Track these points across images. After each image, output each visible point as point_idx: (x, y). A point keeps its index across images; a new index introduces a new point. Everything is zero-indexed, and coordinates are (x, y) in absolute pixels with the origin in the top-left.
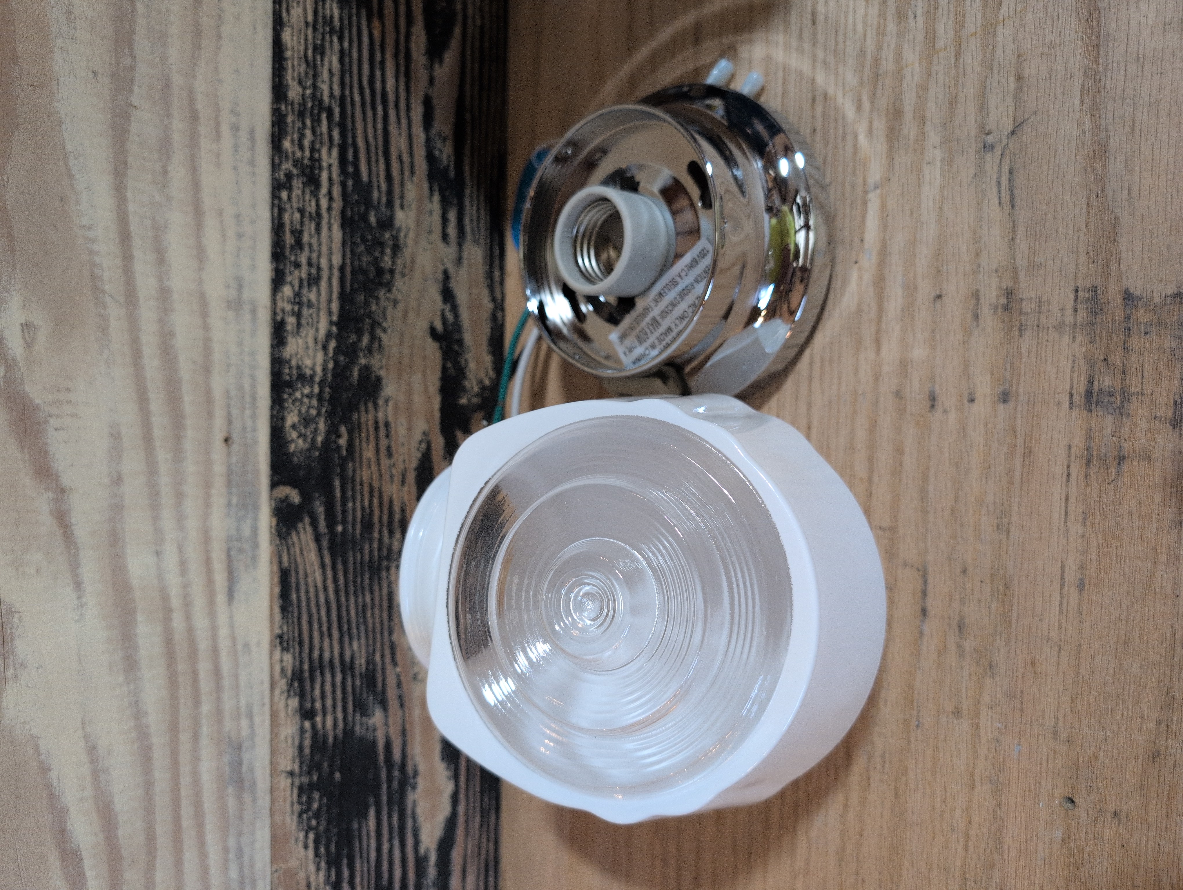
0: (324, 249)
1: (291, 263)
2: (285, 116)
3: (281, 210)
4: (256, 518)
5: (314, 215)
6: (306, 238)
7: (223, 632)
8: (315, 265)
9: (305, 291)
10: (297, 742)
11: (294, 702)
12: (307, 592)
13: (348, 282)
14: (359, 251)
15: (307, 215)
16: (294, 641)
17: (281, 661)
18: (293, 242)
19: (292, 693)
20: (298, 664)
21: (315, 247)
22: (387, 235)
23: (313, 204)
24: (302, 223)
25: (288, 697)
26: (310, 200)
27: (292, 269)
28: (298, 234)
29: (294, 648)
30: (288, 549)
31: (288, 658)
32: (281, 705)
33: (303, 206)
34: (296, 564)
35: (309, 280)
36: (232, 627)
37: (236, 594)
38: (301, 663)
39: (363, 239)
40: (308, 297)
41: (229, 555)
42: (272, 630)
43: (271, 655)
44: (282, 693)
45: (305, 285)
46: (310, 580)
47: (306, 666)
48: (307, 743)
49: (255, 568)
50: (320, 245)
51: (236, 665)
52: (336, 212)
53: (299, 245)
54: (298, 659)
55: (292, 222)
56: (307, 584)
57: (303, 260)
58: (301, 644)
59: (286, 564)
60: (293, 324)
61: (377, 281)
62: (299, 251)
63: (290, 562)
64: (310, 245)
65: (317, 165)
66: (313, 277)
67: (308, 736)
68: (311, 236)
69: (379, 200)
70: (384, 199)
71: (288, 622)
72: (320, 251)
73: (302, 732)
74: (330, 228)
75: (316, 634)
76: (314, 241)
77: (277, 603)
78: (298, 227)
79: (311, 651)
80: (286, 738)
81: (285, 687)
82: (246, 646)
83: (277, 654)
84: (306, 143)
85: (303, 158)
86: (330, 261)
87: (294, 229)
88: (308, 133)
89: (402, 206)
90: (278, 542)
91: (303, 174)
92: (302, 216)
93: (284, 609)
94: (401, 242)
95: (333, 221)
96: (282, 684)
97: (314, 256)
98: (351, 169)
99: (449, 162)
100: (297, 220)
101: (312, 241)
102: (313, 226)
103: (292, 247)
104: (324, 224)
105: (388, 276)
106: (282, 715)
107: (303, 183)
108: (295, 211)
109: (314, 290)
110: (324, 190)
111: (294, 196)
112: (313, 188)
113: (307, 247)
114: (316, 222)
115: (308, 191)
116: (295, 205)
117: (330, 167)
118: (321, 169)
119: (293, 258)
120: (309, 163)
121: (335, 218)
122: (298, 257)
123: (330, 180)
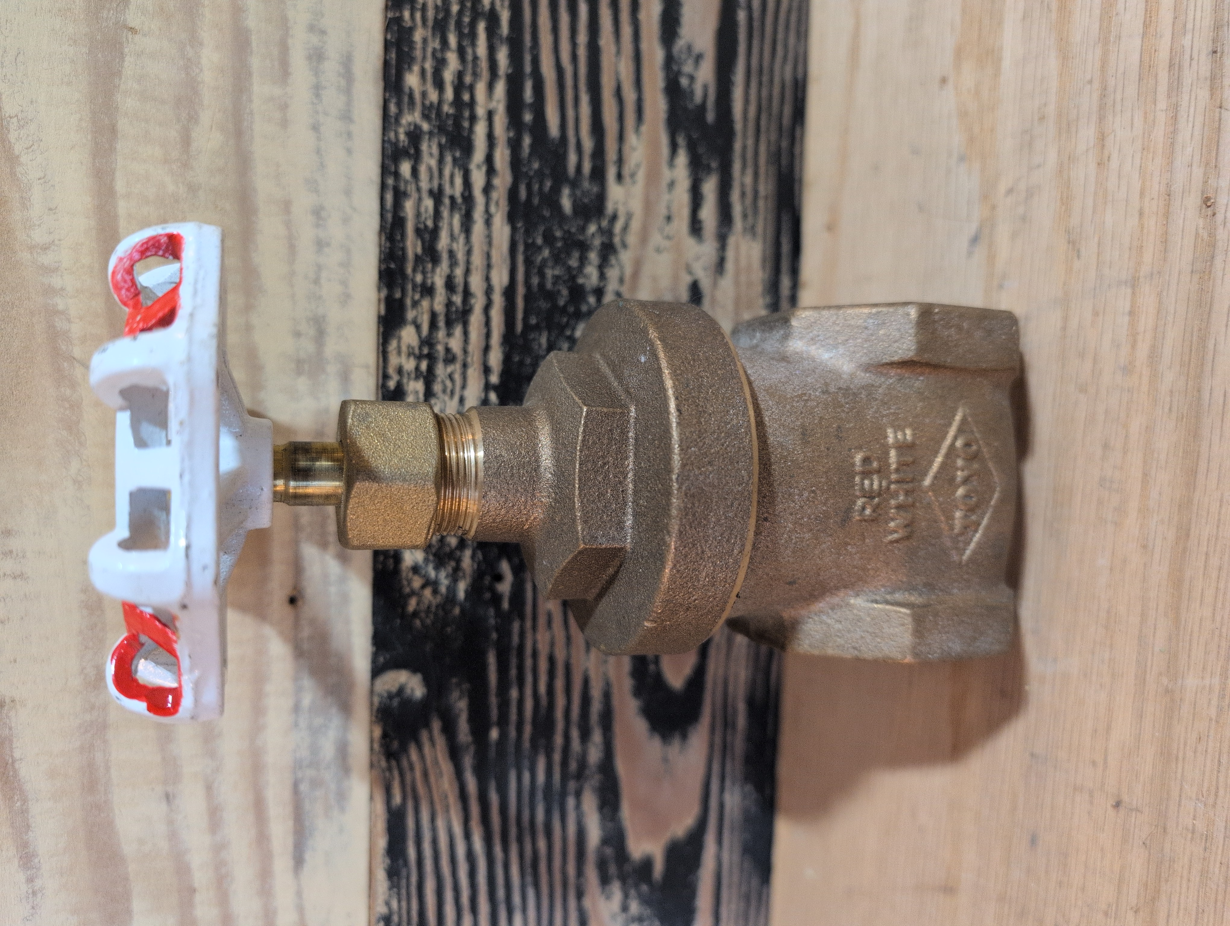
0: (477, 260)
1: (415, 288)
2: (411, 30)
3: (399, 196)
5: (459, 200)
6: (443, 242)
8: (461, 289)
9: (441, 335)
12: (434, 841)
13: (520, 315)
14: (540, 258)
15: (447, 201)
18: (419, 250)
21: (461, 256)
22: (592, 228)
23: (459, 181)
24: (437, 215)
26: (452, 176)
27: (418, 297)
28: (428, 235)
30: (402, 773)
33: (440, 186)
34: (416, 799)
35: (448, 315)
36: (300, 909)
37: (308, 858)
39: (548, 238)
40: (447, 344)
41: (296, 793)
42: (371, 906)
45: (442, 323)
50: (469, 253)
52: (500, 193)
53: (429, 255)
55: (418, 215)
57: (438, 280)
59: (397, 800)
60: (417, 391)
61: (571, 309)
62: (429, 266)
63: (405, 798)
64: (452, 254)
65: (467, 114)
66: (454, 309)
68: (452, 237)
69: (579, 168)
70: (587, 167)
71: (399, 895)
72: (468, 263)
74: (488, 222)
76: (459, 247)
77: (383, 861)
78: (430, 223)
84: (448, 76)
85: (440, 102)
86: (488, 279)
87: (422, 226)
88: (452, 58)
89: (619, 177)
90: (384, 764)
91: (442, 129)
92: (437, 204)
93: (395, 873)
94: (617, 240)
95: (493, 209)
98: (528, 117)
99: (705, 96)
100: (426, 211)
101: (455, 246)
102: (457, 220)
103: (418, 260)
104: (478, 214)
105: (592, 300)
107: (441, 147)
108: (425, 195)
109: (458, 331)
110: (479, 154)
111: (423, 170)
112: (458, 154)
113: (445, 256)
114: (463, 212)
115: (449, 159)
116: (424, 185)
117: (490, 115)
118: (473, 118)
119: (419, 278)
120: (451, 111)
121: (497, 203)
122: (429, 275)
123: (491, 137)
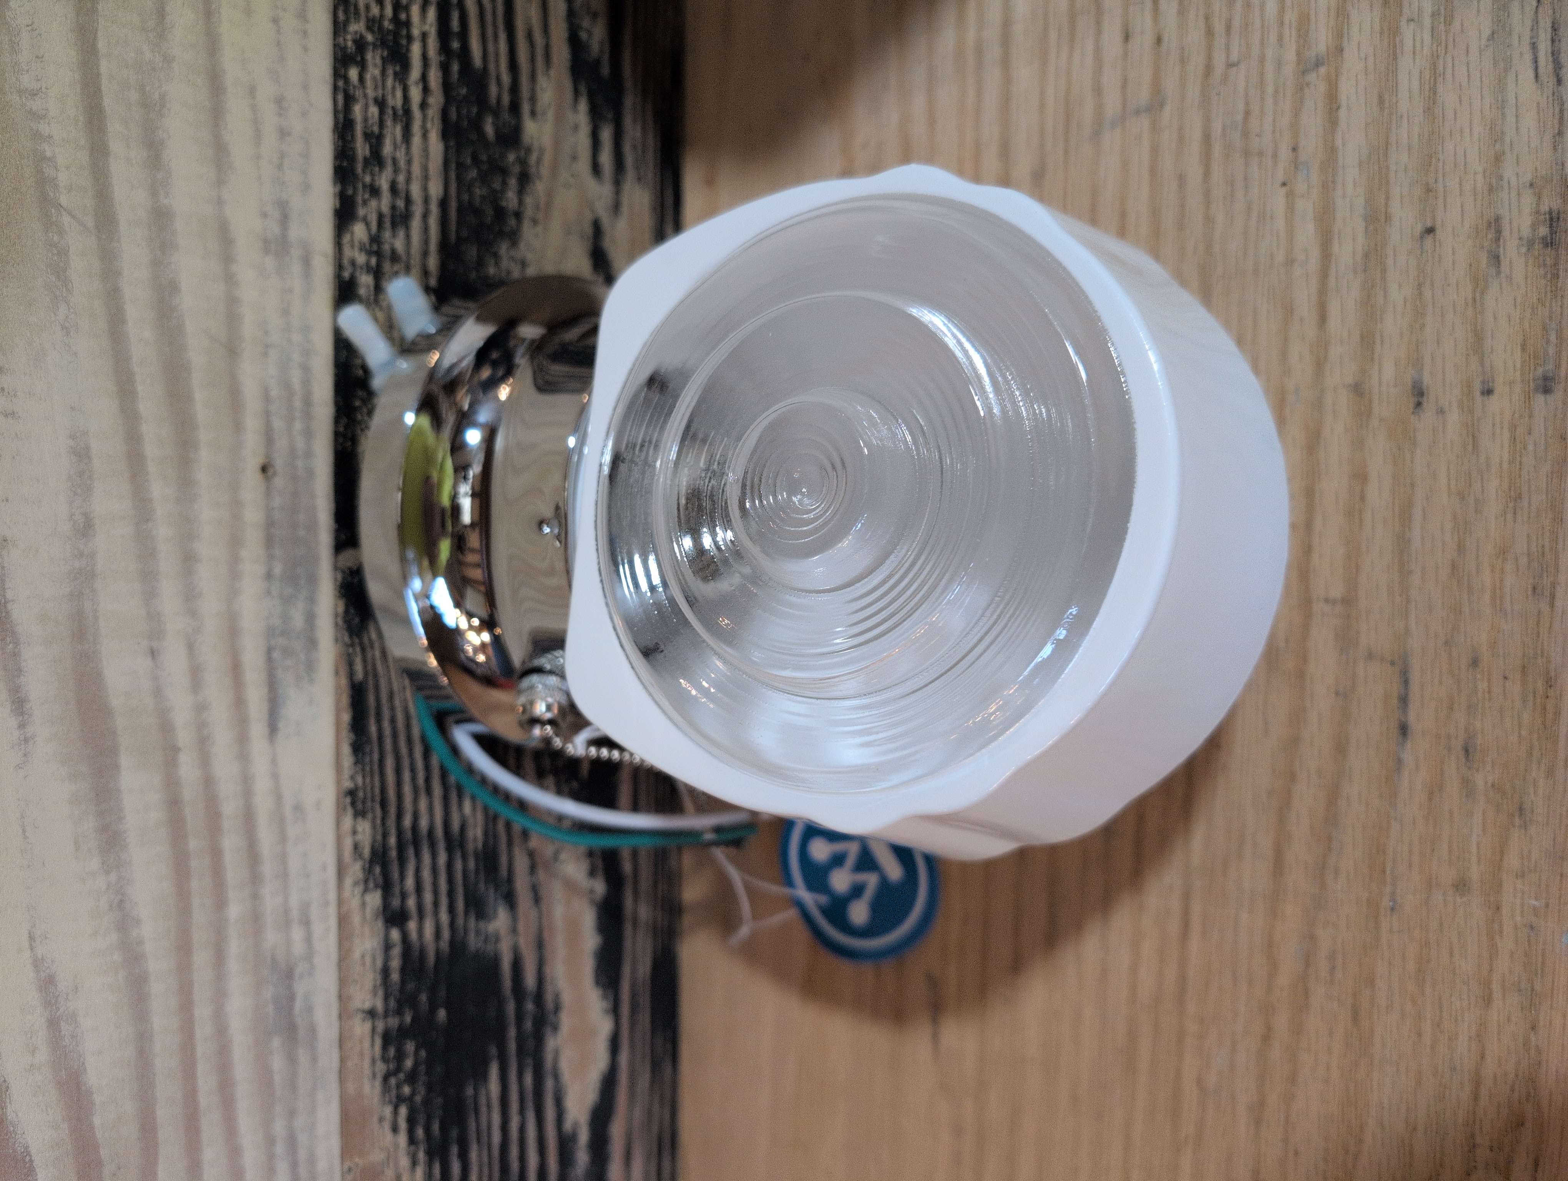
0: (416, 169)
1: (364, 186)
3: (349, 99)
4: (312, 600)
5: (400, 112)
6: (387, 149)
7: (262, 786)
8: (403, 195)
9: (387, 234)
10: (379, 964)
11: (375, 899)
12: (393, 720)
13: (453, 227)
14: (469, 177)
15: (390, 111)
16: (373, 800)
17: (354, 832)
18: (367, 153)
19: (371, 885)
20: (379, 838)
21: (402, 163)
22: (512, 157)
23: (399, 94)
24: (381, 123)
25: (366, 890)
26: (394, 88)
27: (367, 196)
28: (375, 140)
29: (373, 810)
30: (363, 650)
31: (365, 828)
32: (355, 903)
33: (383, 96)
34: (376, 675)
35: (393, 217)
36: (275, 776)
37: (281, 725)
38: (385, 835)
39: (476, 160)
40: (392, 244)
41: (269, 660)
42: (338, 782)
43: (338, 823)
44: (356, 884)
45: (387, 224)
46: (397, 703)
47: (392, 841)
48: (396, 963)
49: (311, 681)
50: (409, 162)
51: (283, 838)
52: (434, 111)
53: (376, 158)
54: (380, 830)
55: (366, 120)
56: (392, 709)
57: (384, 183)
58: (384, 804)
59: (359, 675)
60: (368, 287)
61: (497, 228)
62: (377, 169)
63: (366, 674)
64: (395, 160)
65: (404, 32)
66: (398, 213)
67: (396, 951)
68: (395, 146)
69: (499, 99)
70: (506, 100)
71: (363, 770)
72: (409, 172)
73: (387, 947)
74: (425, 135)
75: (407, 789)
76: (401, 155)
77: (347, 738)
78: (376, 129)
79: (400, 816)
80: (363, 956)
81: (360, 875)
82: (298, 808)
83: (348, 821)
85: (382, 17)
86: (425, 189)
87: (369, 131)
89: (533, 114)
90: (347, 639)
91: (383, 43)
92: (382, 112)
93: (358, 748)
95: (429, 125)
96: (356, 870)
97: (401, 178)
98: (455, 44)
99: (601, 52)
100: (373, 116)
101: (398, 155)
102: (398, 130)
103: (366, 161)
104: (416, 127)
106: (356, 919)
107: (383, 58)
108: (371, 102)
109: (401, 233)
110: (415, 73)
111: (368, 77)
112: (398, 68)
113: (389, 162)
114: (404, 124)
115: (390, 72)
116: (370, 92)
117: (424, 36)
118: (410, 38)
119: (368, 179)
120: (391, 27)
121: (432, 120)
122: (376, 178)
123: (425, 57)
